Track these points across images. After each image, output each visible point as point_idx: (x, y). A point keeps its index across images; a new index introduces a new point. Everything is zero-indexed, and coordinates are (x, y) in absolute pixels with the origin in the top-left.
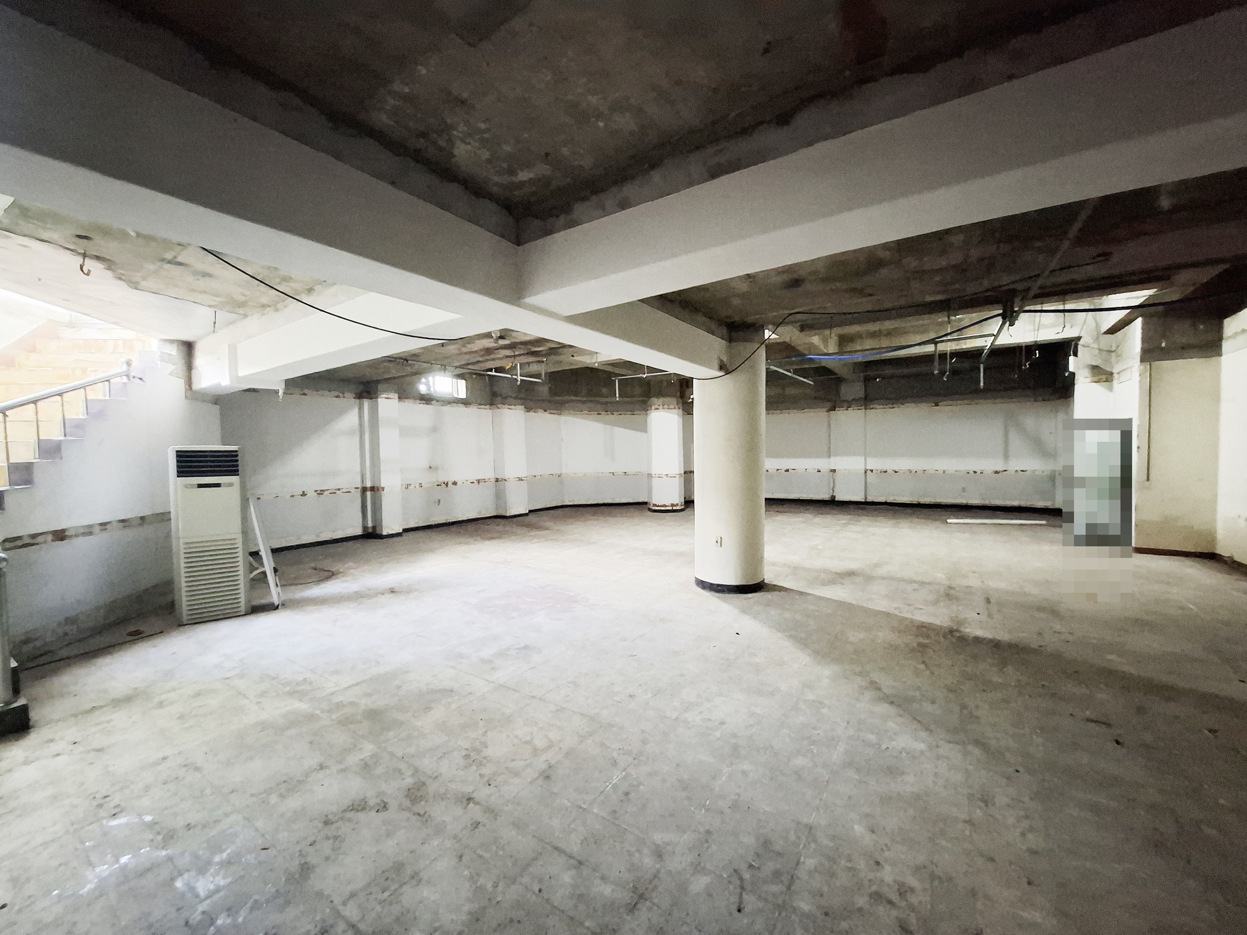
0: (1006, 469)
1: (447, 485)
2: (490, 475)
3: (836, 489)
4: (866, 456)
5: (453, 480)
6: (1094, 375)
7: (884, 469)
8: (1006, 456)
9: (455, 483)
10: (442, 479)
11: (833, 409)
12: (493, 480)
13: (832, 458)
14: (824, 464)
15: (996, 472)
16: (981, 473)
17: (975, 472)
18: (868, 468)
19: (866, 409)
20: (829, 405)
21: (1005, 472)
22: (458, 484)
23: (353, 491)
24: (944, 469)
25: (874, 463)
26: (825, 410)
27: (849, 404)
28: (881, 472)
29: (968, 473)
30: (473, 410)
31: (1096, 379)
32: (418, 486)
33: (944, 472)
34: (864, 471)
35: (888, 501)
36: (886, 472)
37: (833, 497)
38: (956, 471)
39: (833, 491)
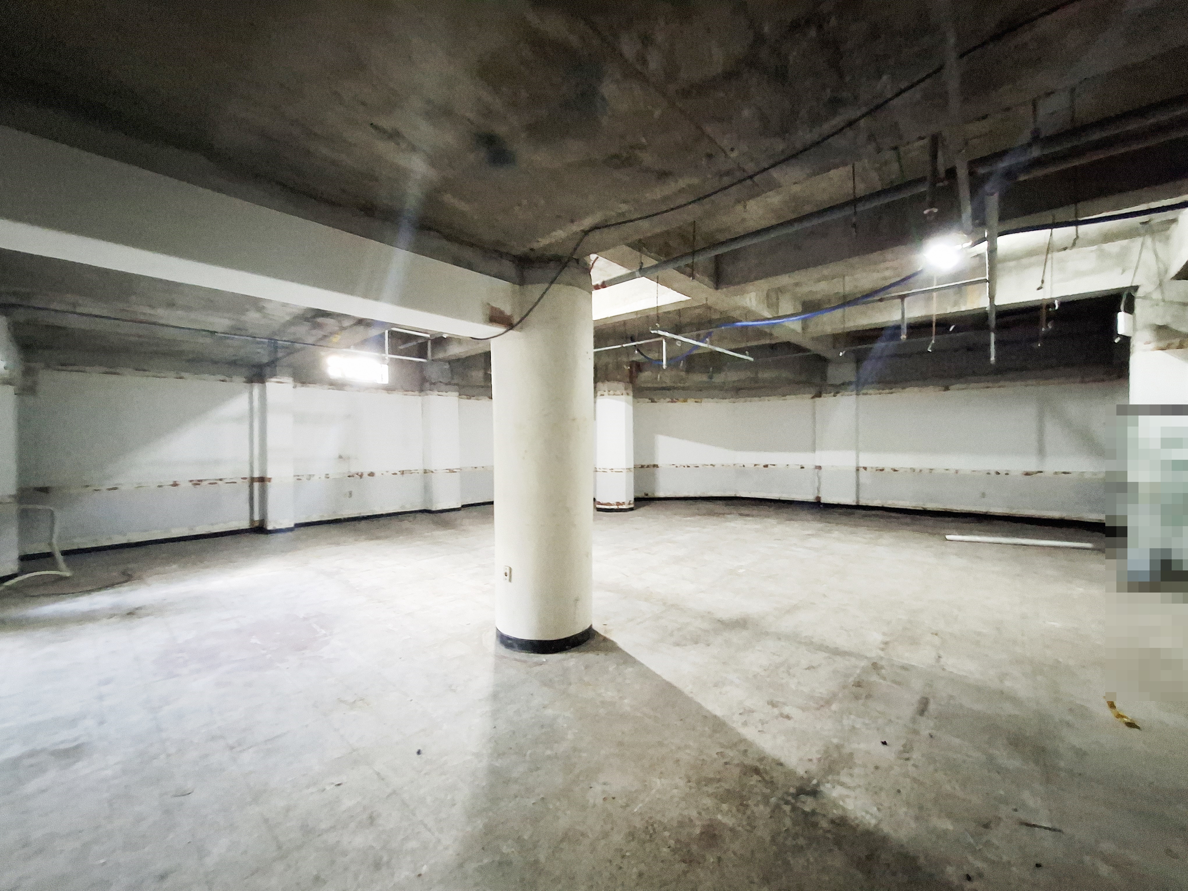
0: (1040, 470)
1: (361, 476)
2: (417, 465)
3: (822, 489)
4: (858, 450)
5: (369, 470)
6: (1160, 338)
7: (881, 467)
8: (1041, 451)
9: (371, 474)
10: (354, 470)
11: (819, 395)
12: (421, 472)
13: (817, 453)
14: (809, 459)
15: (1027, 474)
16: (1007, 474)
17: (998, 473)
18: (862, 464)
19: (857, 394)
20: (814, 391)
21: (1039, 474)
22: (376, 474)
23: (240, 481)
24: (957, 468)
25: (869, 460)
26: (810, 396)
27: (838, 388)
28: (877, 470)
29: (988, 474)
30: (398, 397)
31: (1163, 344)
32: (323, 477)
33: (957, 472)
34: (855, 470)
35: (885, 506)
36: (882, 470)
37: (818, 498)
38: (974, 471)
39: (819, 491)
